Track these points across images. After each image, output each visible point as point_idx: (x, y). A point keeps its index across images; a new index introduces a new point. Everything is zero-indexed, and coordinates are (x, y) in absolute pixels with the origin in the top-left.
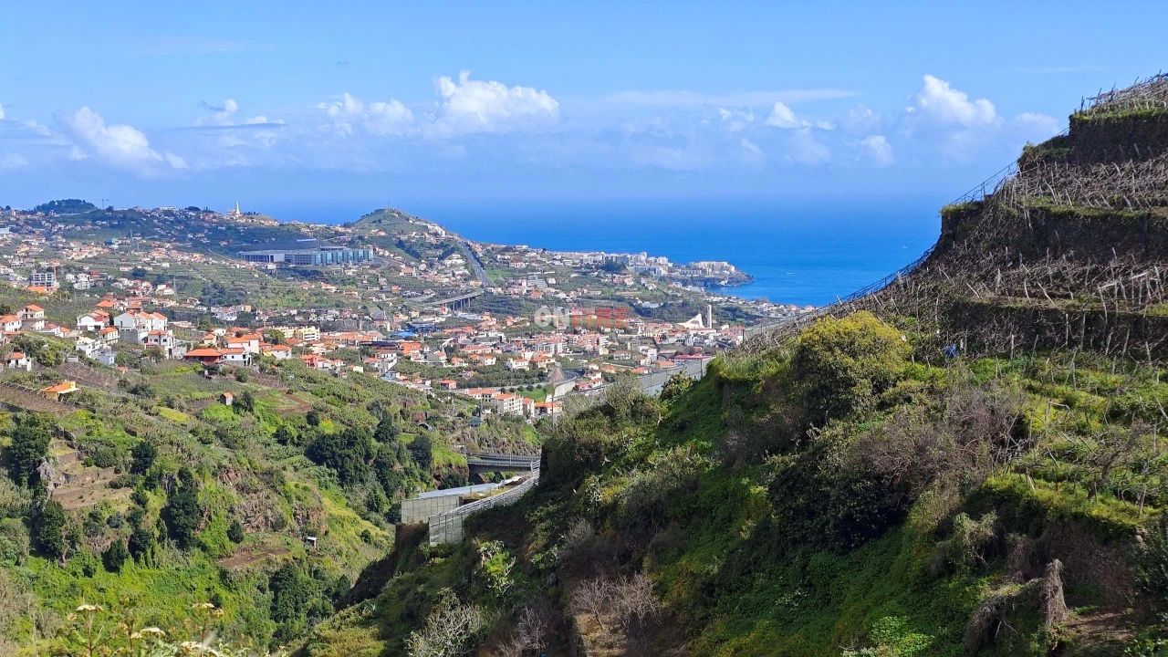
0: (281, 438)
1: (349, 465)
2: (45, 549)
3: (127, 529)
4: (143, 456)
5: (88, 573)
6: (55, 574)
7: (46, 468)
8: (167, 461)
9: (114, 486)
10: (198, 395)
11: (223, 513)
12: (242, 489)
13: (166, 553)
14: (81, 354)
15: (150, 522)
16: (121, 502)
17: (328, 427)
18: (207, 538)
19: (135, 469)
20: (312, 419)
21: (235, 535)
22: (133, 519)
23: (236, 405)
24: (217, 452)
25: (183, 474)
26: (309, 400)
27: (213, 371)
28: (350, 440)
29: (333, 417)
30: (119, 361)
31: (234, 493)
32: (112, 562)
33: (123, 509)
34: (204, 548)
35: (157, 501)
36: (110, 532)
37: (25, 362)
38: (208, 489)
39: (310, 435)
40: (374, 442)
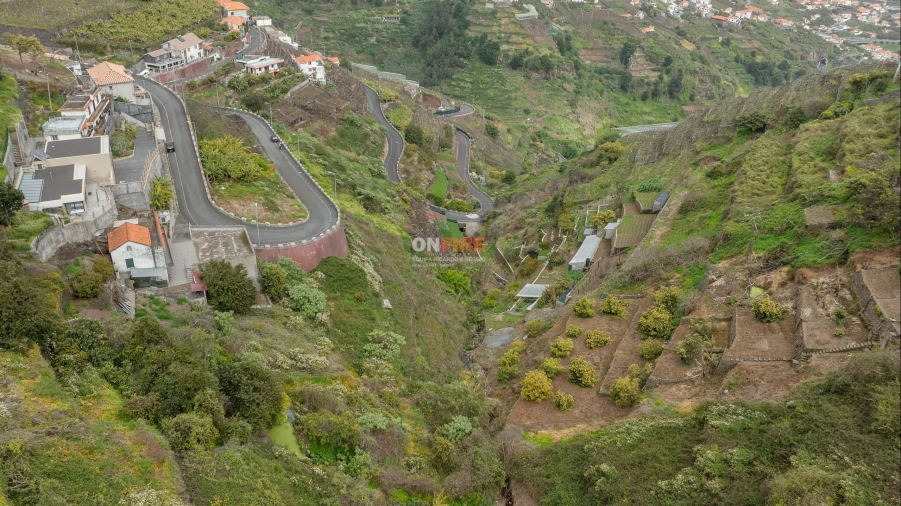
0: (737, 60)
1: (760, 78)
2: (624, 88)
3: (652, 87)
4: (668, 61)
5: (635, 100)
6: (624, 99)
7: (632, 59)
8: (676, 65)
9: (654, 70)
10: (708, 36)
11: (690, 88)
12: (702, 81)
13: (664, 100)
14: (667, 12)
15: (663, 87)
16: (653, 76)
17: (759, 59)
18: (681, 97)
19: (665, 65)
20: (753, 54)
21: (692, 98)
22: (656, 84)
23: (723, 43)
24: (697, 65)
25: (680, 71)
26: (756, 44)
27: (720, 26)
28: (764, 66)
29: (763, 54)
30: (682, 17)
31: (697, 82)
32: (644, 98)
33: (653, 80)
34: (679, 99)
35: (666, 78)
36: (646, 87)
37: (641, 15)
38: (687, 79)
39: (749, 61)
40: (776, 69)
